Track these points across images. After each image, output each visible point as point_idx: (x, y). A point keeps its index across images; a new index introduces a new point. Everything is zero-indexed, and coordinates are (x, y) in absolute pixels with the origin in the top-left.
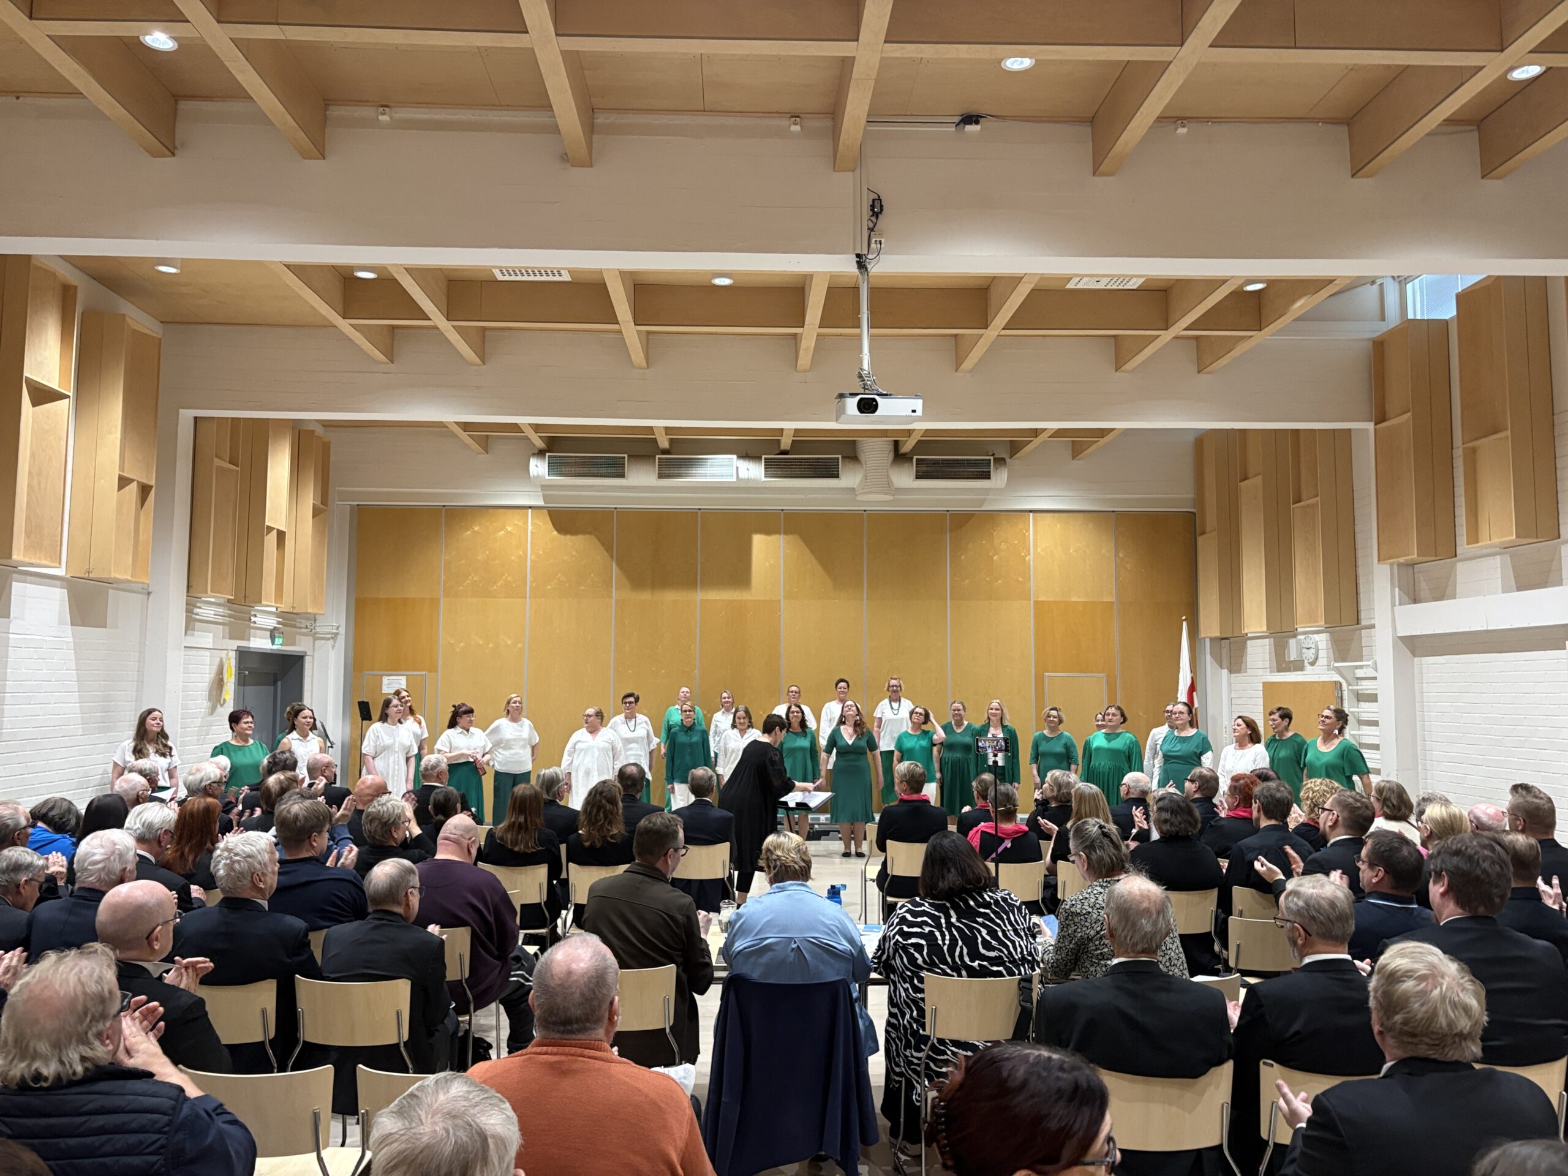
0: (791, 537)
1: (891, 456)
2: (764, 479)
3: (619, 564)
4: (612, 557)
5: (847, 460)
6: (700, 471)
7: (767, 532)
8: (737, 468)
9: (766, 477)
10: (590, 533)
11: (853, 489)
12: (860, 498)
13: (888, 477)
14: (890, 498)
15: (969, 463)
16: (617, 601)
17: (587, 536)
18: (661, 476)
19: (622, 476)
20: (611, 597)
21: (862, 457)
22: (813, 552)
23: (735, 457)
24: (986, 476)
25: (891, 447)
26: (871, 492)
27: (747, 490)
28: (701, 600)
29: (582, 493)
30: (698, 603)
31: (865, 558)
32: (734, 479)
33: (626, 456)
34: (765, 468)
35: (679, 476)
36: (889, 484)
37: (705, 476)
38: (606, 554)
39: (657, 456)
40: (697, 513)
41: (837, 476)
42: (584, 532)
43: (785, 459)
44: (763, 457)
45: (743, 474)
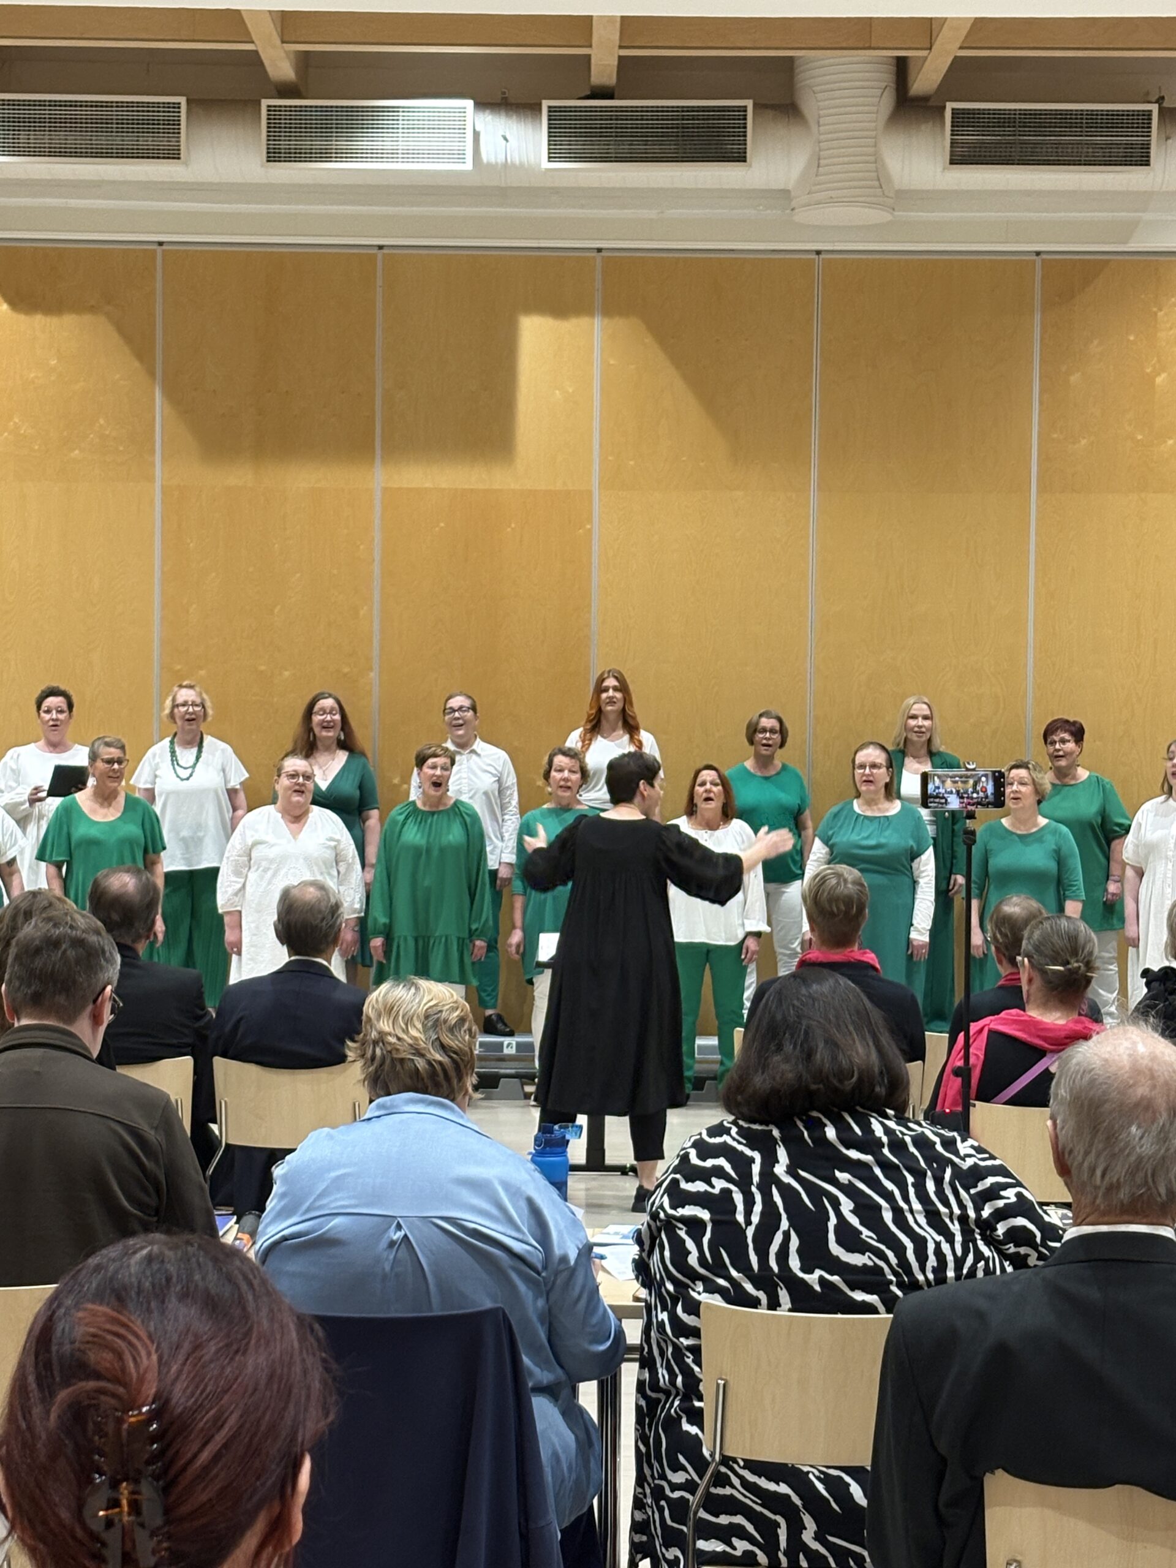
0: (620, 324)
1: (887, 102)
2: (546, 165)
3: (172, 394)
4: (152, 374)
5: (770, 113)
6: (382, 141)
7: (559, 308)
8: (476, 135)
9: (550, 159)
10: (93, 309)
11: (785, 193)
12: (802, 216)
13: (877, 159)
14: (884, 216)
15: (1093, 121)
16: (165, 490)
17: (87, 318)
18: (273, 156)
19: (174, 155)
20: (151, 479)
21: (809, 105)
22: (677, 360)
23: (469, 104)
24: (1140, 156)
25: (886, 77)
26: (831, 201)
27: (502, 194)
28: (385, 490)
29: (74, 203)
30: (378, 496)
31: (815, 382)
32: (468, 166)
33: (182, 100)
34: (550, 135)
35: (324, 155)
36: (880, 178)
37: (393, 155)
38: (137, 364)
39: (265, 103)
40: (372, 259)
41: (740, 157)
42: (78, 306)
43: (602, 109)
44: (546, 104)
45: (492, 151)
